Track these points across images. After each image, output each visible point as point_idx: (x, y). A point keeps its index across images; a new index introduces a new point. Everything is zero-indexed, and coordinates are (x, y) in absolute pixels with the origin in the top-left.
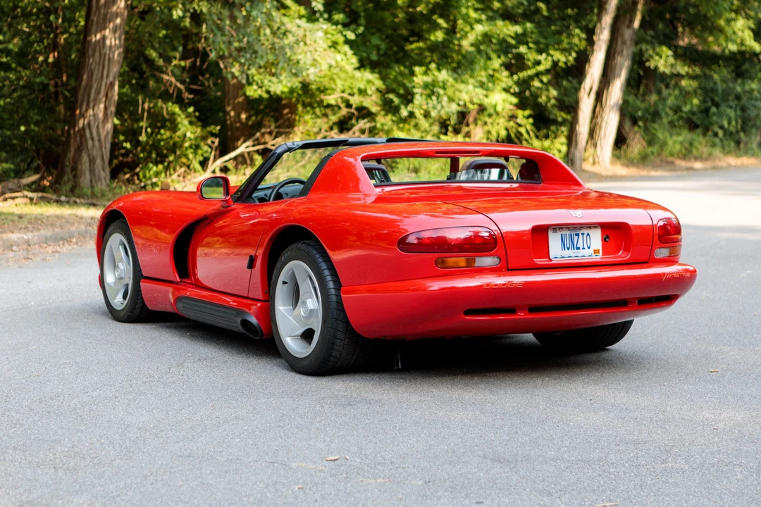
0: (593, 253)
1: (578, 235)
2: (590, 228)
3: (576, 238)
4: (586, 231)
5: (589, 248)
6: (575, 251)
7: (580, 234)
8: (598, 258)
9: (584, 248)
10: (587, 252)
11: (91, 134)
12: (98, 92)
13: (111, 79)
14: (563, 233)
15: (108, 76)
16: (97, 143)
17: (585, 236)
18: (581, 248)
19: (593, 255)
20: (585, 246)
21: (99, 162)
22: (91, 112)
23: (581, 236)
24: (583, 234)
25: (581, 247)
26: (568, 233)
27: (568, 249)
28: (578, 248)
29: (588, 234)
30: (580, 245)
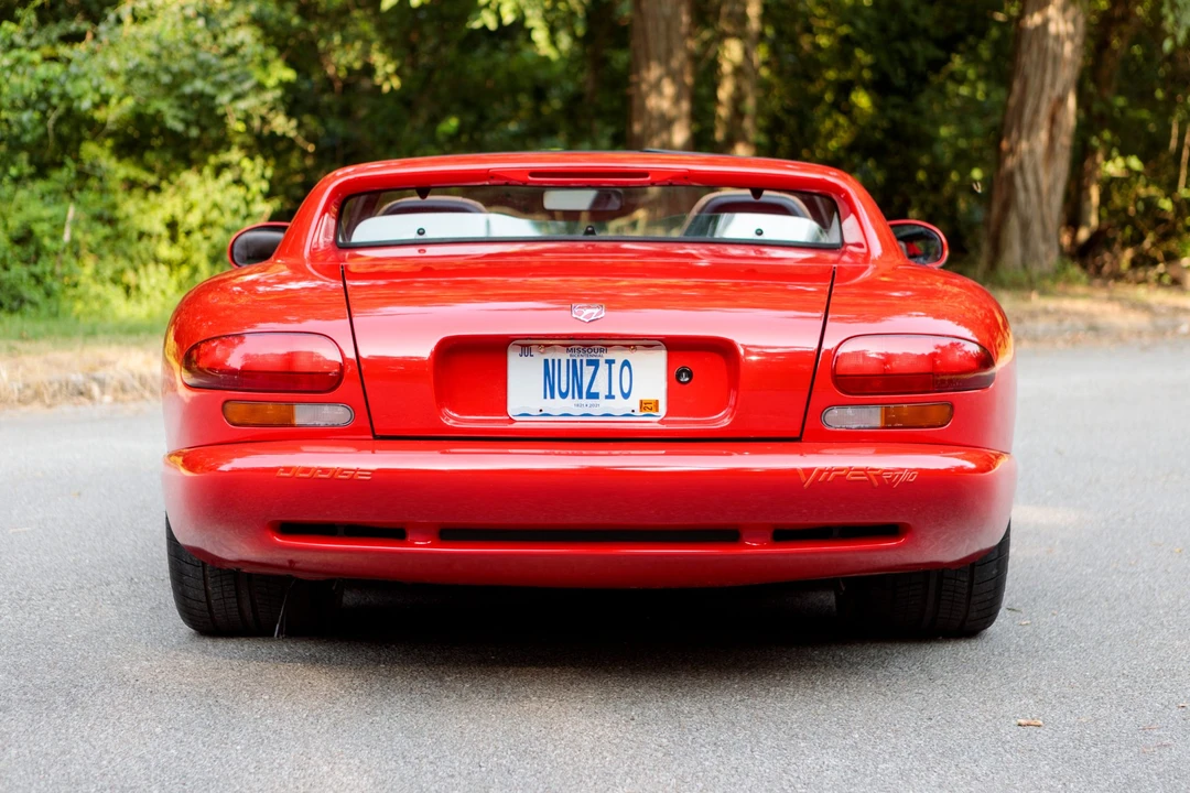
0: (636, 407)
1: (595, 363)
2: (634, 347)
3: (588, 371)
4: (619, 356)
5: (626, 396)
6: (585, 401)
7: (602, 362)
8: (654, 422)
9: (610, 396)
10: (619, 406)
11: (1024, 180)
12: (1036, 111)
13: (1059, 89)
14: (550, 356)
15: (1053, 85)
16: (1034, 197)
17: (616, 368)
18: (602, 396)
19: (637, 413)
20: (616, 391)
21: (1036, 228)
22: (1024, 146)
23: (603, 368)
24: (610, 362)
25: (603, 391)
26: (564, 357)
27: (564, 395)
28: (595, 396)
29: (626, 363)
30: (600, 386)
